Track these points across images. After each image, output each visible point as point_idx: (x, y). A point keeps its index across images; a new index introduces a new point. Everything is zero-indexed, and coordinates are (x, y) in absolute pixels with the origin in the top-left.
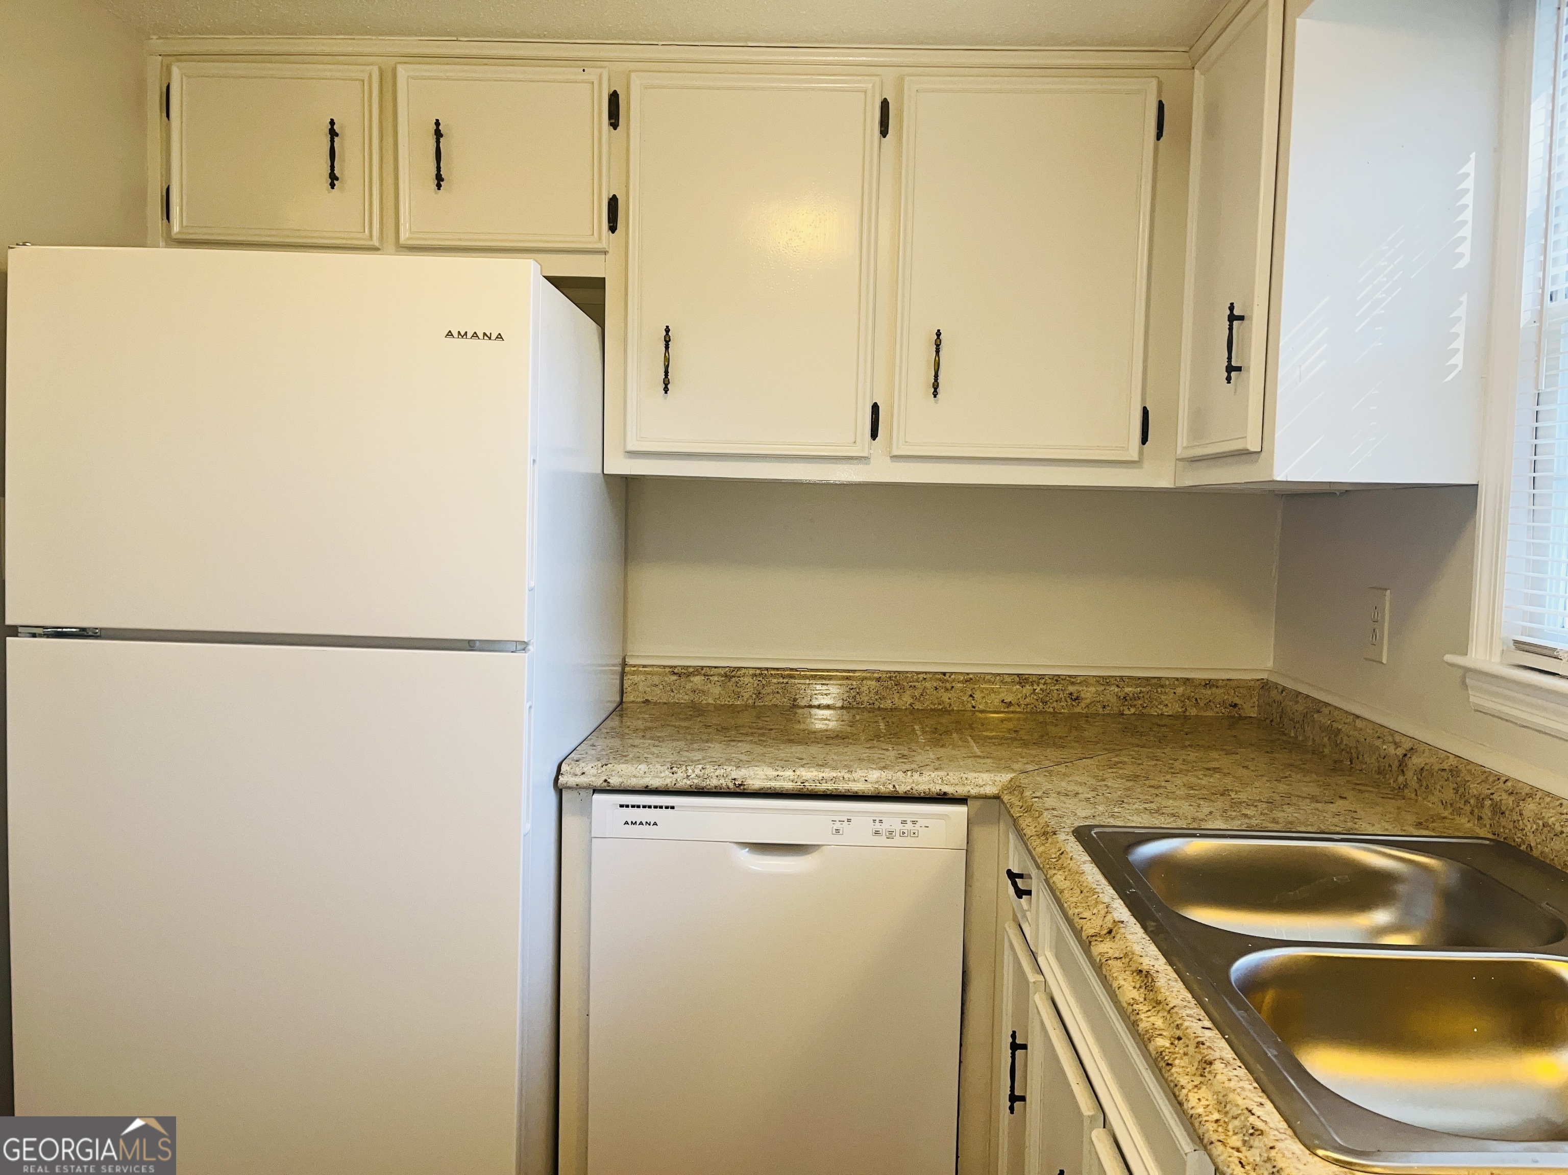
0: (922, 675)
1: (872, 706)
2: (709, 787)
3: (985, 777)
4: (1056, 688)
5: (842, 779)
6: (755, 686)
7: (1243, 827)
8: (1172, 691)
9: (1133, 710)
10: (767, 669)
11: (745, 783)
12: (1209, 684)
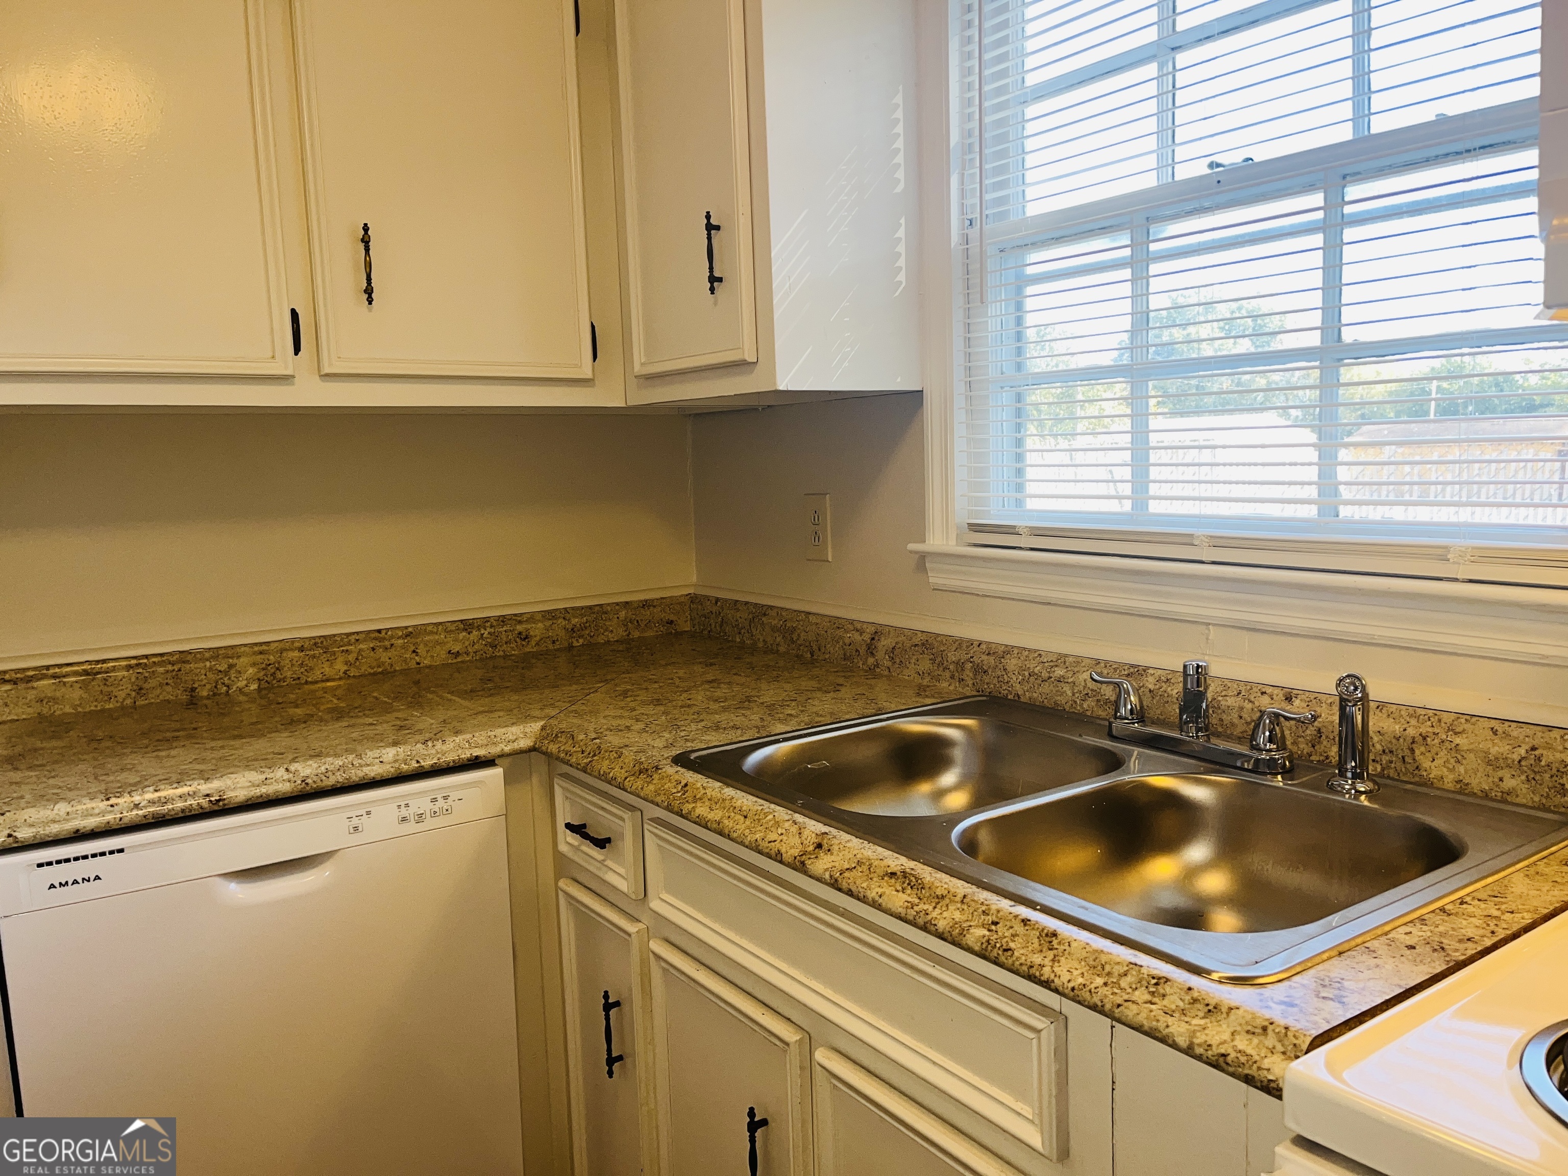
0: (353, 637)
1: (297, 682)
2: (173, 813)
3: (515, 730)
4: (504, 629)
5: (350, 766)
6: (133, 680)
7: (803, 726)
8: (616, 616)
9: (581, 641)
10: (146, 657)
11: (225, 797)
12: (646, 604)
